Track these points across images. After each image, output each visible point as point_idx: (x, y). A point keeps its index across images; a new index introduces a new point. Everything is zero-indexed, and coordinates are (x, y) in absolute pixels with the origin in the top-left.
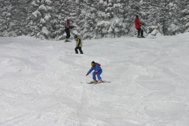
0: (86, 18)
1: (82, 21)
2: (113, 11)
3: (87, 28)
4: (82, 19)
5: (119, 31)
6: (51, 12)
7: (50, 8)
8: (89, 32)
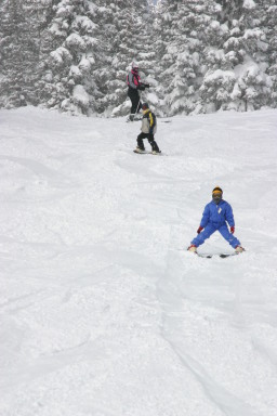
0: (178, 63)
1: (168, 71)
2: (244, 48)
3: (181, 88)
4: (167, 65)
5: (257, 94)
6: (96, 50)
7: (93, 40)
8: (184, 98)
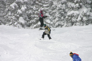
0: (57, 8)
1: (54, 11)
2: (82, 2)
3: (59, 17)
4: (53, 9)
5: (87, 19)
6: (27, 4)
8: (60, 21)
